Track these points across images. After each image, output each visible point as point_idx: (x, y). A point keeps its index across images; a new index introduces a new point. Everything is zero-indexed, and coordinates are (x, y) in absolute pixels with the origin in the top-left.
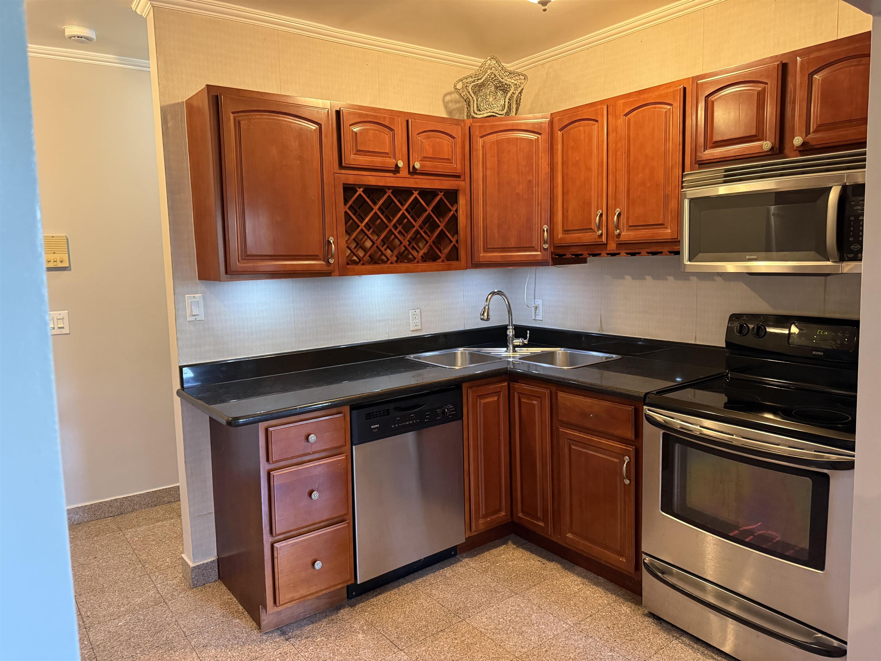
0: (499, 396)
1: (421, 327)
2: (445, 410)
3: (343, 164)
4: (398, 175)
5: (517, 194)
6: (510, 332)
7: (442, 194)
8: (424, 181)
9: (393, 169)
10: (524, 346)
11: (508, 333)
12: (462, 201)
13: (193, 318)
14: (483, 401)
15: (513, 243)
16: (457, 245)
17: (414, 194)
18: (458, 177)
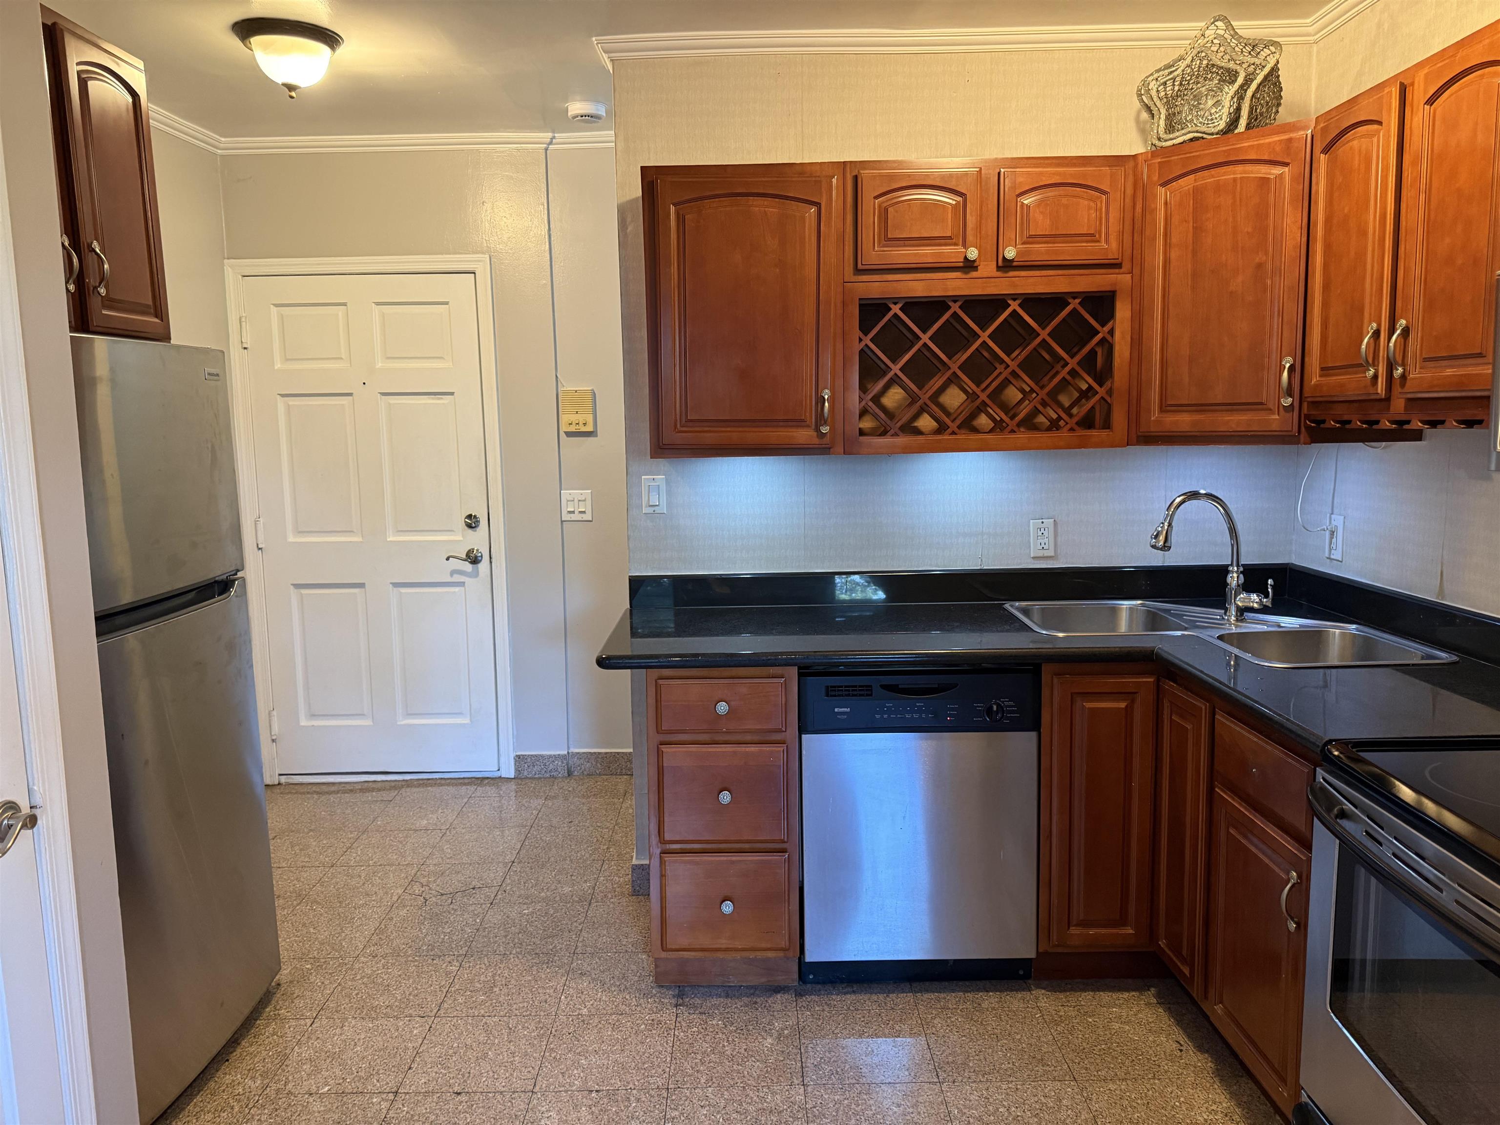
0: (1133, 701)
1: (1055, 551)
2: (992, 707)
3: (860, 266)
4: (974, 274)
5: (1231, 293)
6: (1234, 579)
7: (1078, 301)
8: (1031, 280)
9: (961, 264)
10: (1264, 610)
11: (1229, 580)
12: (1123, 312)
13: (651, 510)
14: (1088, 705)
15: (1218, 395)
16: (1109, 400)
17: (1010, 305)
18: (1118, 266)
